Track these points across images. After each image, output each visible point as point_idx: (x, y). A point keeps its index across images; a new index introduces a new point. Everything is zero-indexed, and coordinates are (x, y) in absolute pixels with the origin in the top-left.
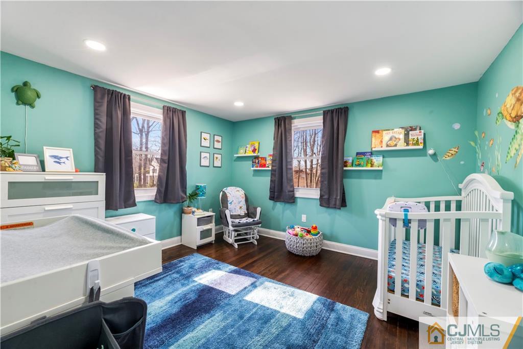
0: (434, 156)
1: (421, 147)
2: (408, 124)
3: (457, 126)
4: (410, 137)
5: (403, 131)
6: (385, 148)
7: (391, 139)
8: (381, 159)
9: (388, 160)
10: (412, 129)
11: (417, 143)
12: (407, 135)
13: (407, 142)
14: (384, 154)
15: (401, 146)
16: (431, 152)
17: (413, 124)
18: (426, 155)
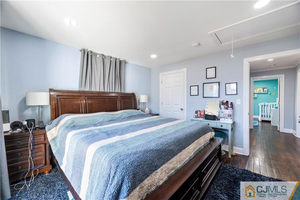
0: (270, 94)
1: (267, 92)
2: (263, 87)
3: (275, 88)
4: (264, 90)
5: (262, 89)
6: (258, 92)
7: (259, 90)
8: (257, 95)
9: (259, 95)
10: (265, 88)
11: (266, 91)
12: (263, 89)
13: (263, 91)
14: (257, 94)
15: (262, 92)
16: (269, 93)
17: (265, 87)
18: (268, 94)
